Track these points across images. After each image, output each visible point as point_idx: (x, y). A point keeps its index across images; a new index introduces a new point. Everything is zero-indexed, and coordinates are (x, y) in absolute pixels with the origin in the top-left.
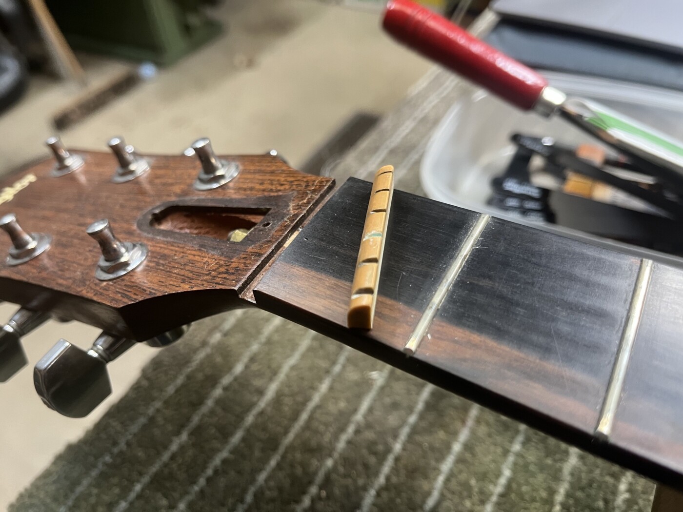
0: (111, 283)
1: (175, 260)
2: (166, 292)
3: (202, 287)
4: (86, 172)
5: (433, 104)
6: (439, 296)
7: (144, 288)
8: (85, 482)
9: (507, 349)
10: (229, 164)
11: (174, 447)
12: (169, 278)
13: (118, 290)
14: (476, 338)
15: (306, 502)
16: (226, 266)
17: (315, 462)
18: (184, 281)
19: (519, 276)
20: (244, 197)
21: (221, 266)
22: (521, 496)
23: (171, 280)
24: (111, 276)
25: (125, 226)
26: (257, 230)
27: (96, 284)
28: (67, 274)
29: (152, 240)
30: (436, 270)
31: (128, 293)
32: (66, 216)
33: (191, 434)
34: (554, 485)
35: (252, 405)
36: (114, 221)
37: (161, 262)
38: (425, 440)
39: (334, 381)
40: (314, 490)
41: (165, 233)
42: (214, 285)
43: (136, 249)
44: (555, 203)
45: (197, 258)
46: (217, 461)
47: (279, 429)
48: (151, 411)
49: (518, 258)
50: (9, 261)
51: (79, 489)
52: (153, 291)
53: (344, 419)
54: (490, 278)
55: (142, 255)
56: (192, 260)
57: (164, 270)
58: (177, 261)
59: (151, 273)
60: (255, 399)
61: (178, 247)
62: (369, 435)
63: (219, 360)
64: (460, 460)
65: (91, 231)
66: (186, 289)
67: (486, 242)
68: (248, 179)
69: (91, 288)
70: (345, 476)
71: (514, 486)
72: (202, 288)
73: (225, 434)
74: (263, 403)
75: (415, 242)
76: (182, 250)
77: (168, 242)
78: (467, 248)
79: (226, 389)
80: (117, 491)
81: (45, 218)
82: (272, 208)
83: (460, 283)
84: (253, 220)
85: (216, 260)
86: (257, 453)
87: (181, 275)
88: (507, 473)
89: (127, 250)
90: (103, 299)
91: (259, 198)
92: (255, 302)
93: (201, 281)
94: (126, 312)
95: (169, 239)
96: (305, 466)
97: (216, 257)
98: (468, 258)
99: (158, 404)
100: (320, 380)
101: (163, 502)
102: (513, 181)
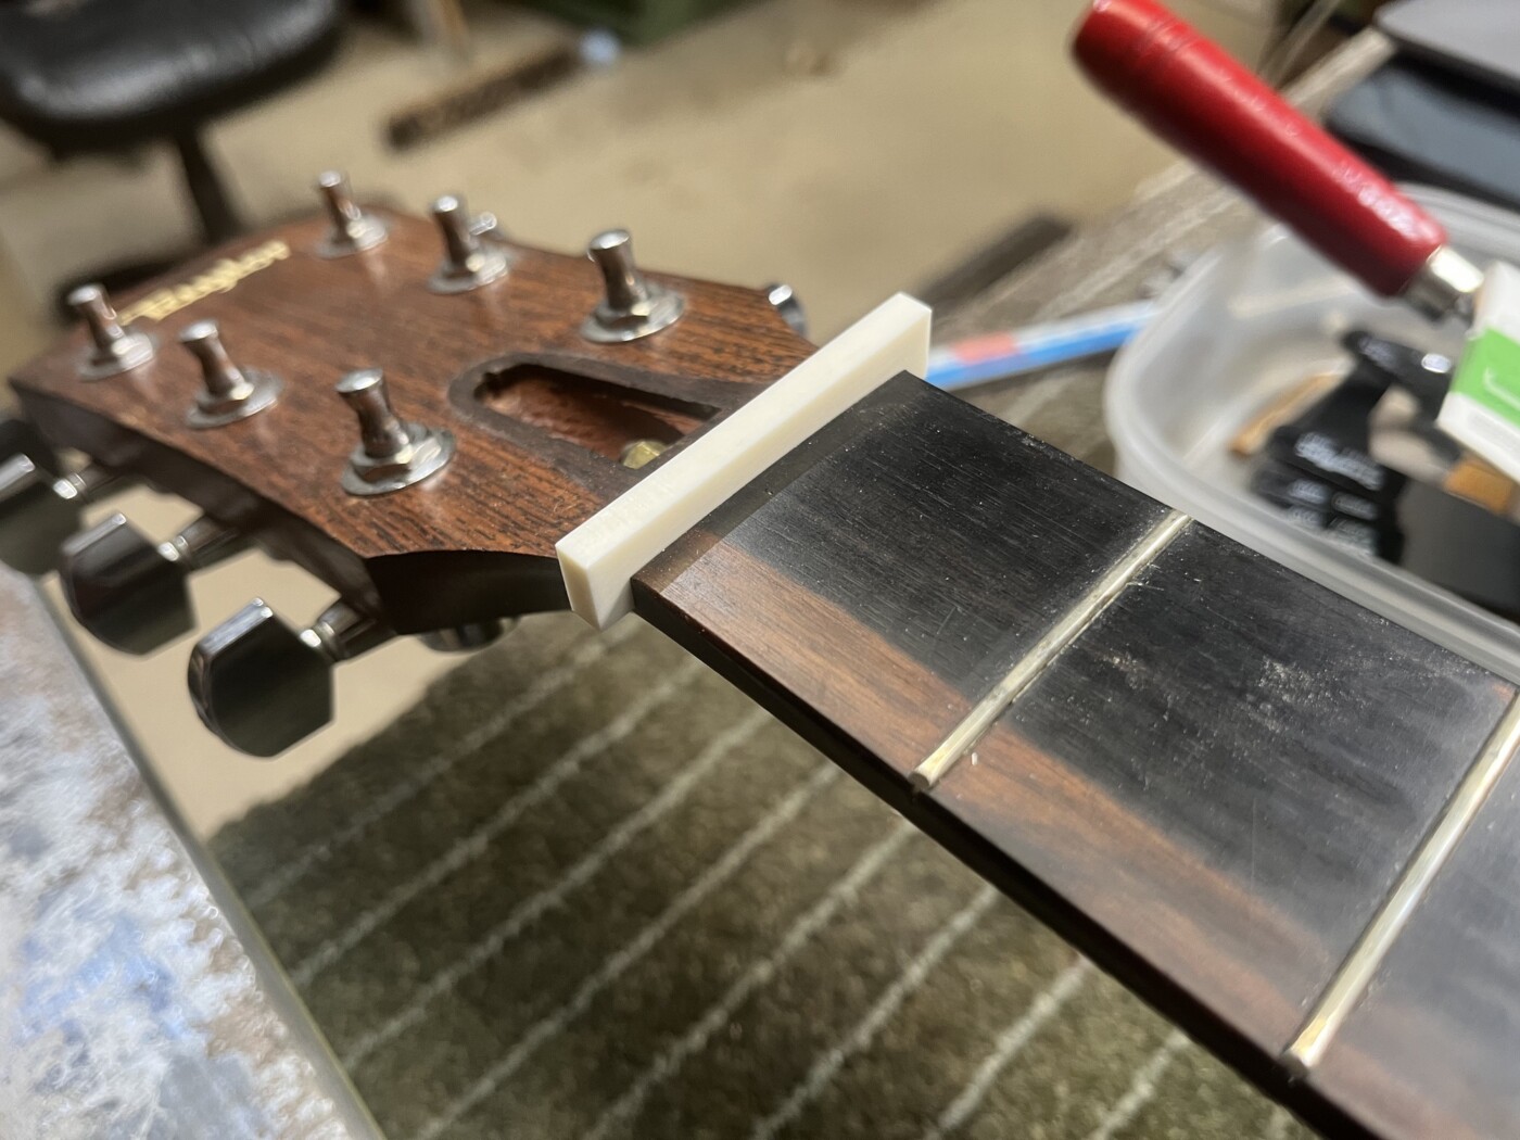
0: (366, 502)
1: (502, 480)
2: (464, 545)
3: (535, 547)
4: (387, 257)
6: (1021, 675)
7: (426, 527)
10: (663, 294)
11: (455, 858)
12: (478, 517)
13: (375, 520)
15: (697, 1039)
17: (731, 962)
18: (504, 530)
20: (675, 373)
21: (584, 512)
23: (481, 522)
24: (370, 489)
25: (426, 387)
27: (338, 500)
28: (292, 468)
29: (468, 428)
30: (1032, 616)
31: (391, 531)
32: (319, 343)
35: (632, 810)
36: (409, 372)
37: (474, 479)
38: (980, 973)
39: (813, 799)
40: (716, 1018)
41: (499, 420)
43: (431, 441)
45: (544, 486)
46: (534, 908)
47: (675, 875)
48: (426, 774)
50: (194, 416)
52: (440, 538)
53: (816, 883)
54: (1148, 658)
55: (440, 455)
56: (534, 489)
57: (472, 497)
58: (503, 484)
59: (446, 499)
60: (640, 798)
61: (515, 454)
62: (861, 932)
64: (1045, 1036)
65: (344, 387)
66: (505, 546)
67: (1163, 575)
68: (694, 334)
69: (327, 506)
70: (787, 1007)
71: (1153, 1122)
73: (562, 857)
74: (656, 810)
75: (1003, 544)
76: (519, 462)
77: (499, 440)
78: (1114, 582)
79: (586, 764)
80: (325, 919)
81: (282, 341)
83: (1078, 657)
84: (680, 427)
85: (579, 498)
86: (617, 913)
87: (503, 516)
88: (1143, 1089)
89: (412, 440)
90: (343, 534)
91: (704, 381)
93: (539, 536)
95: (502, 434)
96: (709, 963)
97: (581, 491)
98: (1113, 604)
99: (442, 765)
100: (785, 790)
101: (410, 964)
102: (1322, 440)
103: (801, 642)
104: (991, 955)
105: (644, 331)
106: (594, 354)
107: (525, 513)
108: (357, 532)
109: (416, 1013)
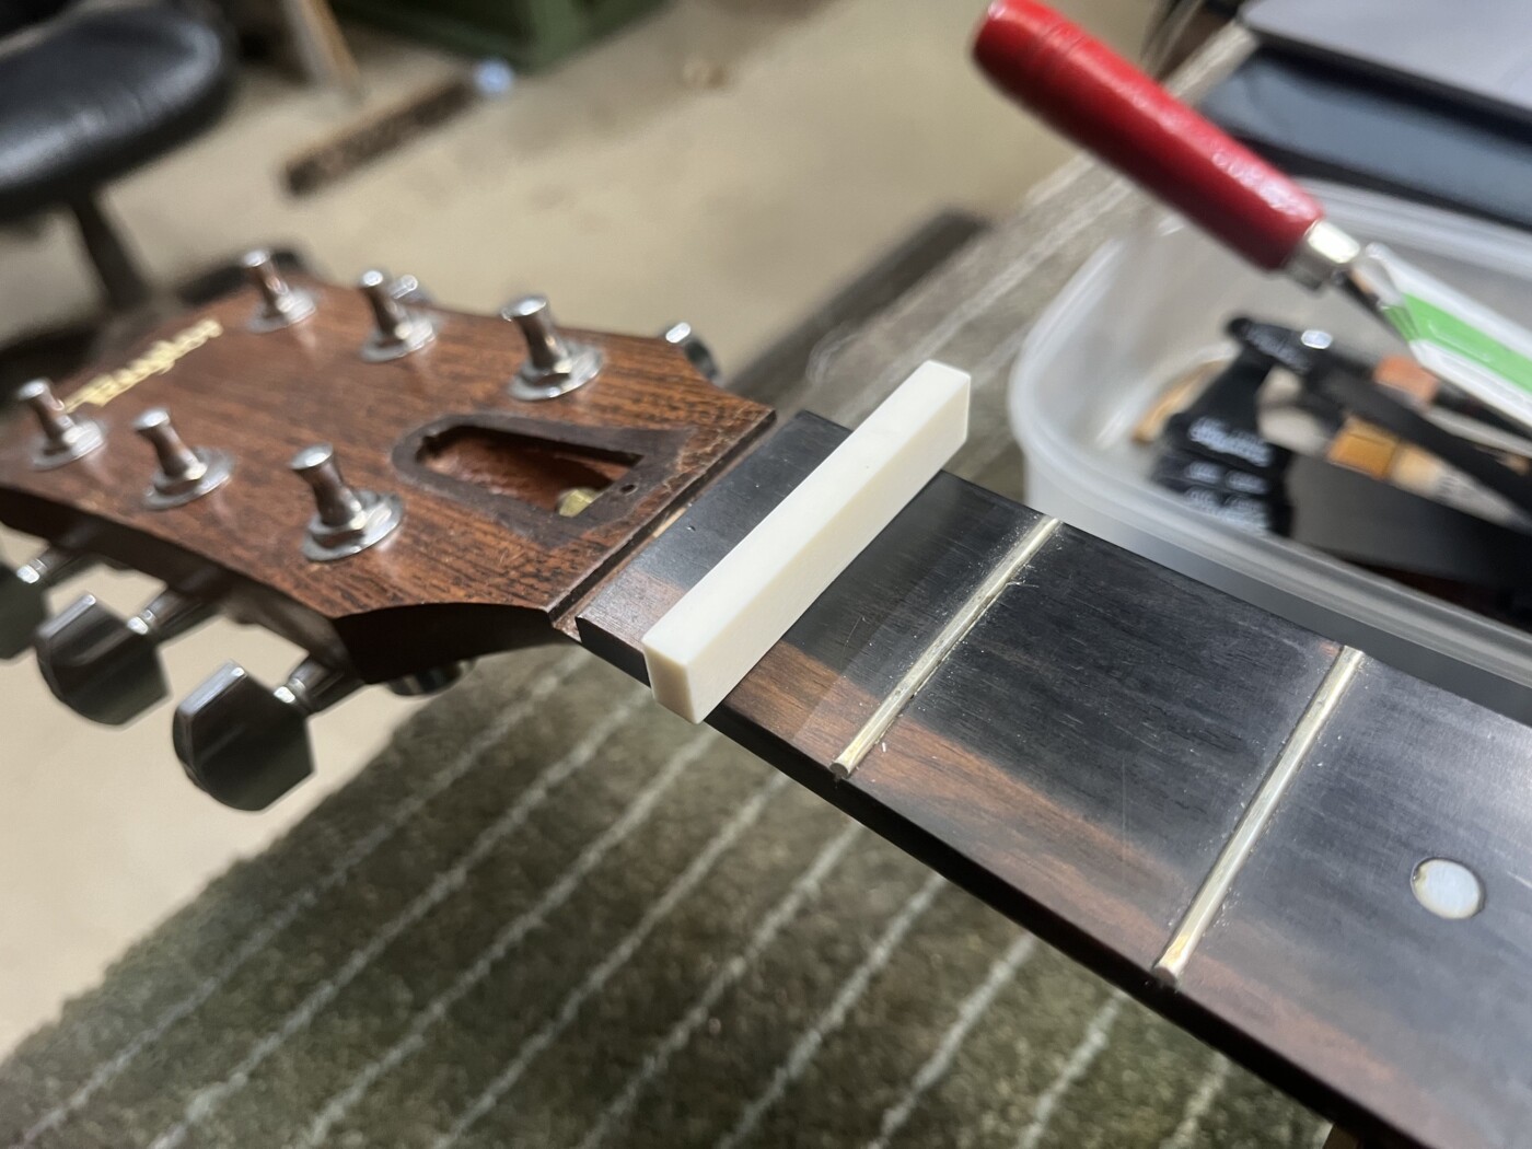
0: (327, 567)
1: (450, 537)
2: (423, 599)
3: (487, 597)
4: (317, 329)
5: (1079, 227)
6: (920, 671)
7: (385, 586)
8: (261, 936)
9: (1027, 791)
10: (582, 350)
11: (437, 893)
12: (431, 573)
13: (337, 583)
14: (972, 761)
15: (680, 1036)
16: (540, 562)
17: (707, 962)
18: (457, 582)
19: (1087, 651)
20: (599, 425)
21: (529, 561)
22: (1118, 1090)
23: (436, 577)
24: (330, 554)
25: (370, 454)
26: (608, 499)
27: (301, 567)
28: (253, 540)
29: (414, 490)
30: (927, 620)
31: (355, 593)
32: (263, 418)
33: (470, 873)
34: (1190, 1079)
35: (600, 829)
36: (352, 441)
37: (424, 537)
38: (937, 948)
39: (770, 803)
40: (697, 1015)
41: (441, 480)
42: (510, 596)
43: (381, 506)
44: (1298, 484)
45: (490, 540)
46: (516, 931)
47: (647, 886)
48: (400, 816)
49: (1093, 614)
50: (152, 497)
51: (249, 949)
52: (400, 595)
53: (780, 881)
54: (1027, 647)
55: (392, 518)
56: (481, 543)
57: (425, 555)
58: (452, 540)
59: (400, 558)
60: (608, 819)
61: (460, 512)
62: (825, 922)
63: (546, 730)
64: (1004, 1000)
65: (298, 464)
66: (460, 597)
67: (1037, 574)
68: (615, 387)
69: (292, 574)
70: (766, 997)
71: (1107, 1067)
72: (486, 600)
73: (539, 880)
74: (623, 829)
76: (464, 519)
77: (443, 499)
78: (995, 583)
79: (553, 791)
80: (318, 961)
81: (227, 419)
82: (647, 454)
83: (967, 651)
84: (609, 475)
85: (522, 548)
86: (596, 927)
87: (455, 570)
88: (1096, 1039)
89: (365, 506)
90: (310, 598)
91: (626, 431)
92: (578, 639)
93: (490, 586)
94: (346, 626)
95: (445, 494)
96: (686, 964)
97: (524, 541)
98: (994, 604)
99: (415, 805)
100: (743, 797)
101: (404, 995)
102: (1213, 423)
104: (948, 930)
105: (569, 387)
106: (523, 412)
107: (475, 565)
108: (322, 595)
109: (414, 1041)
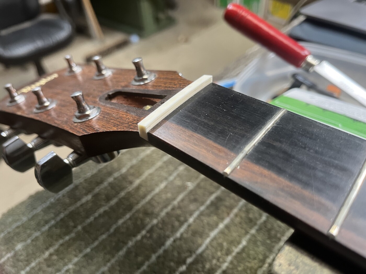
0: (79, 124)
1: (113, 116)
2: (105, 130)
3: (122, 129)
4: (82, 75)
6: (249, 148)
7: (94, 128)
9: (283, 180)
10: (151, 74)
12: (107, 124)
13: (81, 128)
18: (114, 126)
20: (155, 89)
21: (135, 120)
24: (80, 121)
25: (93, 99)
26: (157, 105)
27: (72, 124)
28: (60, 119)
29: (104, 106)
30: (250, 134)
31: (86, 129)
36: (89, 96)
37: (106, 116)
41: (112, 104)
42: (129, 129)
43: (95, 109)
45: (124, 116)
50: (35, 110)
52: (98, 129)
54: (280, 142)
55: (97, 112)
56: (121, 117)
57: (106, 120)
59: (99, 121)
61: (116, 110)
65: (73, 95)
66: (115, 129)
67: (281, 123)
68: (159, 81)
69: (69, 126)
75: (241, 119)
76: (117, 112)
77: (112, 108)
78: (270, 125)
81: (57, 93)
82: (168, 95)
83: (262, 143)
84: (157, 101)
85: (133, 117)
87: (114, 123)
89: (90, 109)
90: (74, 131)
91: (162, 90)
93: (124, 127)
95: (113, 106)
97: (133, 116)
98: (270, 130)
103: (192, 144)
105: (146, 82)
106: (134, 88)
107: (119, 122)
108: (77, 130)
